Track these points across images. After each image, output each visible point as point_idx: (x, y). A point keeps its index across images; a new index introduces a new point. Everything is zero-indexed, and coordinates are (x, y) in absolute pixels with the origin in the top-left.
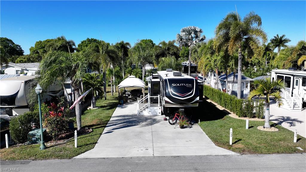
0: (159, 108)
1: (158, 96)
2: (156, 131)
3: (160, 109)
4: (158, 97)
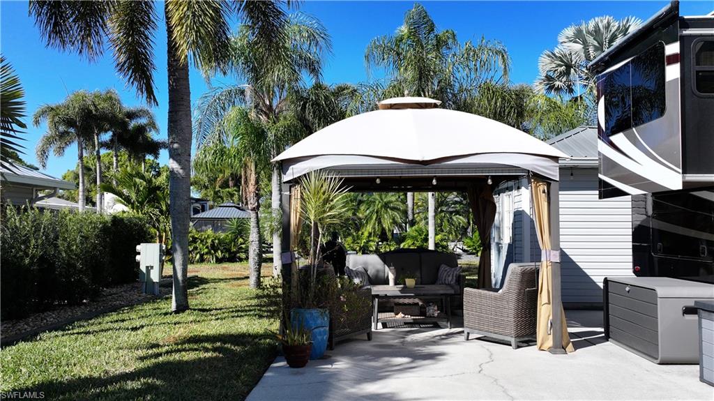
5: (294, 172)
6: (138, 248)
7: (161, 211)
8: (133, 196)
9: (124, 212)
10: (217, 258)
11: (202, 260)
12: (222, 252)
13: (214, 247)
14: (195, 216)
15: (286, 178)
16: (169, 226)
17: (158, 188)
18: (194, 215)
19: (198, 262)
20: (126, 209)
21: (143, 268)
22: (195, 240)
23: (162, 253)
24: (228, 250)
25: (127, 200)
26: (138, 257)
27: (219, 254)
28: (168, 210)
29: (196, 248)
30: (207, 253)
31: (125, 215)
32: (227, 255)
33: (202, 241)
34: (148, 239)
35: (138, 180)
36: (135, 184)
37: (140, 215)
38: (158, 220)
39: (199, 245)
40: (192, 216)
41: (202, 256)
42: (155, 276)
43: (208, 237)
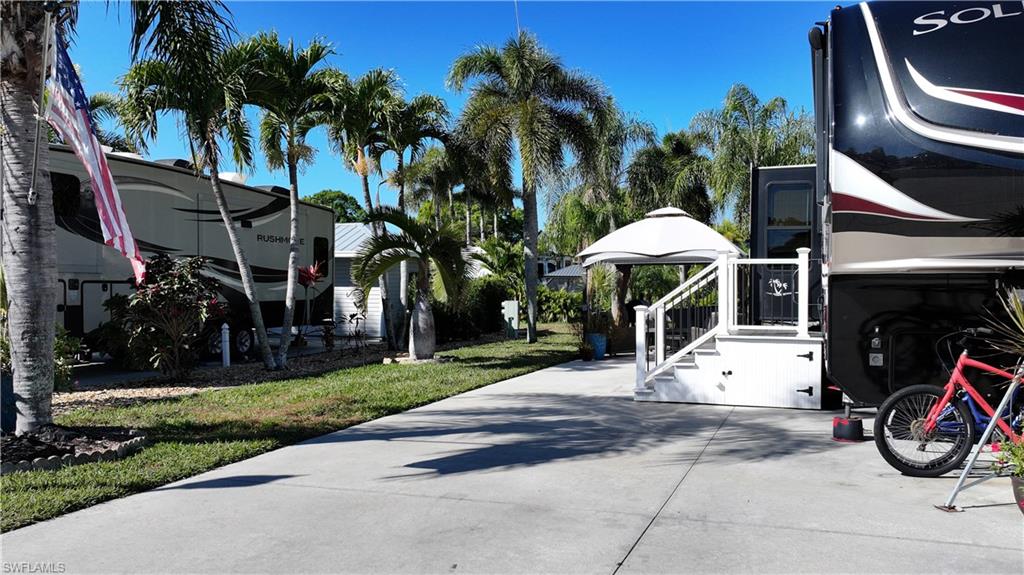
0: (806, 349)
1: (796, 255)
2: (703, 519)
3: (810, 356)
4: (796, 267)
5: (588, 261)
6: (503, 304)
7: (518, 275)
8: (496, 262)
9: (490, 276)
10: (569, 317)
11: (555, 319)
12: (574, 311)
13: (566, 307)
14: (550, 274)
15: (584, 265)
16: (524, 288)
17: (515, 255)
18: (550, 272)
19: (551, 321)
20: (490, 273)
21: (507, 319)
22: (548, 299)
23: (520, 308)
24: (580, 310)
25: (491, 266)
26: (503, 311)
27: (572, 314)
28: (523, 273)
29: (549, 307)
30: (559, 313)
31: (491, 279)
32: (579, 315)
33: (555, 301)
34: (509, 297)
35: (499, 249)
36: (497, 252)
37: (502, 279)
38: (516, 283)
39: (551, 304)
40: (547, 274)
41: (555, 315)
42: (515, 325)
43: (561, 297)
